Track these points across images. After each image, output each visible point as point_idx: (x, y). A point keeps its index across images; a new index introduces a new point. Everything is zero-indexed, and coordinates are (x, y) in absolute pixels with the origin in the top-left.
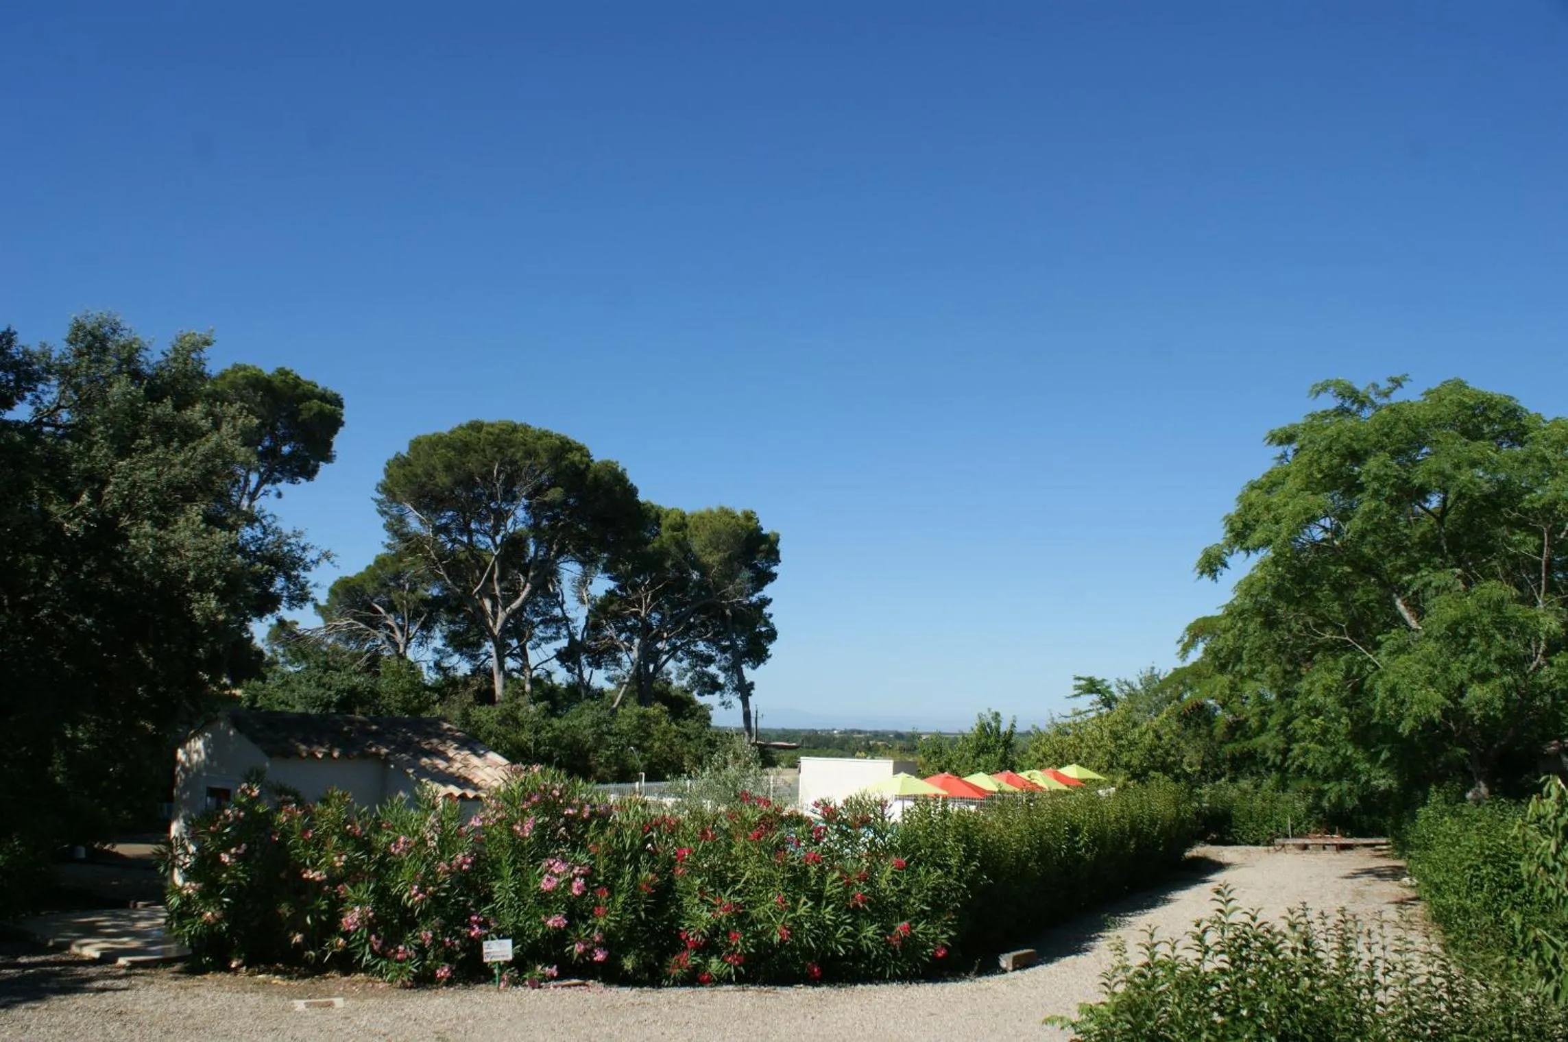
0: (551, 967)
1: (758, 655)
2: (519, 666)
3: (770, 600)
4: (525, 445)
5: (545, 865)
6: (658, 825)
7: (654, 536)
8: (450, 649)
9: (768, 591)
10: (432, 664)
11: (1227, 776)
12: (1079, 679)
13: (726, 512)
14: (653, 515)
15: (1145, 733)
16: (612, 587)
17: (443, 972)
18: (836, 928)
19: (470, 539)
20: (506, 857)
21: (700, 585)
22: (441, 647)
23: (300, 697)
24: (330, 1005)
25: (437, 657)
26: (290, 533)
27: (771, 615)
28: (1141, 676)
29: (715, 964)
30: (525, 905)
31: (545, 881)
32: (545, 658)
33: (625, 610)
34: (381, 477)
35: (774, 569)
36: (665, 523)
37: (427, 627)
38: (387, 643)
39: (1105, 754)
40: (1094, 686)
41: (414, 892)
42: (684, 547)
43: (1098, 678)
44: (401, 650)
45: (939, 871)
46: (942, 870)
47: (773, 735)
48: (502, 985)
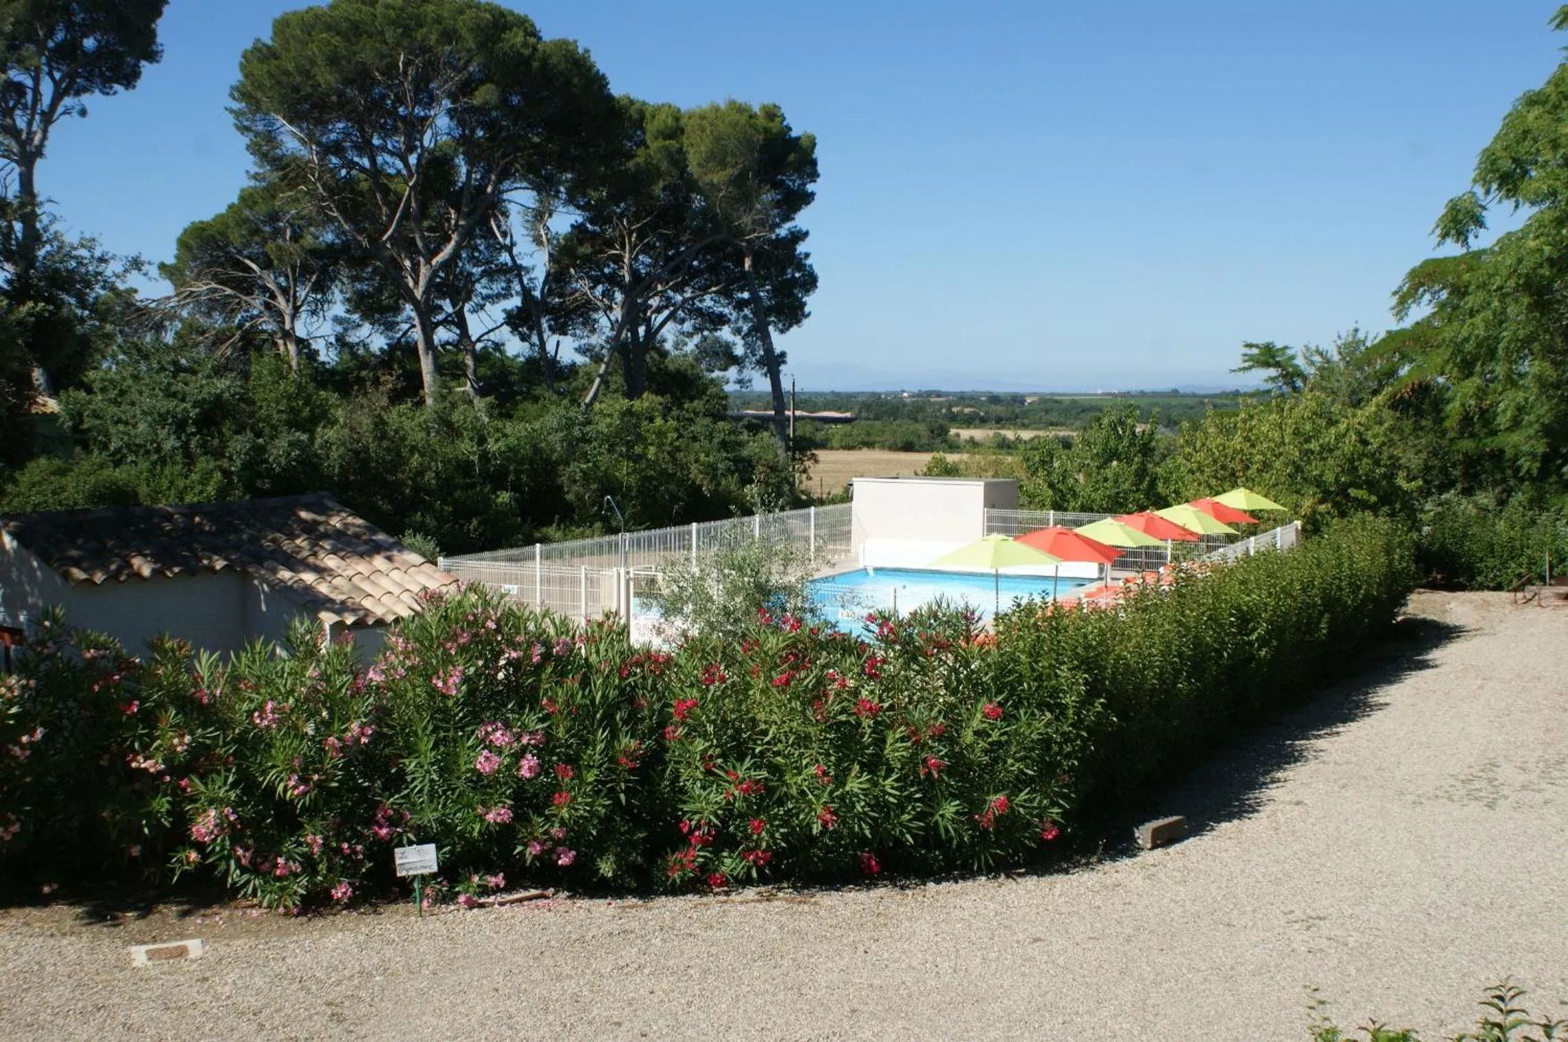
0: (496, 875)
1: (792, 313)
2: (456, 338)
3: (806, 234)
4: (439, 23)
5: (480, 733)
6: (639, 664)
7: (638, 146)
8: (356, 317)
9: (802, 219)
10: (332, 339)
11: (1459, 486)
12: (1249, 346)
13: (741, 109)
14: (633, 111)
15: (1344, 435)
16: (580, 220)
17: (341, 891)
18: (901, 807)
19: (373, 161)
20: (423, 724)
21: (705, 213)
22: (344, 315)
23: (144, 413)
24: (182, 952)
25: (339, 329)
26: (76, 242)
27: (807, 255)
28: (1339, 342)
29: (729, 864)
30: (454, 790)
31: (481, 759)
32: (491, 325)
33: (601, 252)
34: (236, 77)
35: (810, 187)
36: (651, 127)
37: (320, 287)
38: (267, 313)
39: (1287, 465)
40: (1273, 357)
41: (292, 783)
42: (678, 160)
43: (1279, 345)
44: (288, 326)
45: (1048, 715)
46: (1051, 712)
47: (820, 400)
48: (425, 904)
